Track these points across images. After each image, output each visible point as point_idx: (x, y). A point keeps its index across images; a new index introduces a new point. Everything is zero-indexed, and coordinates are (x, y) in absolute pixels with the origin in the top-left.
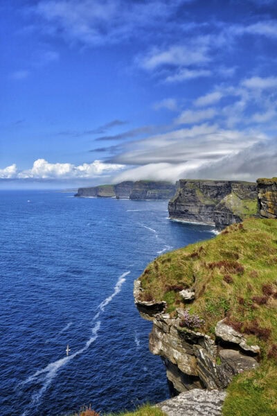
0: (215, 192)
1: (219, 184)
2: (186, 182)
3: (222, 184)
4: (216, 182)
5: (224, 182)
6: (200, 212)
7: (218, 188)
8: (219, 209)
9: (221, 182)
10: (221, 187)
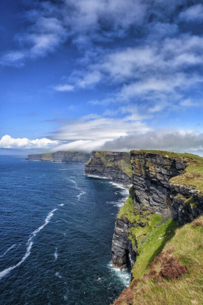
0: (113, 159)
1: (115, 154)
2: (95, 152)
3: (117, 154)
4: (114, 153)
5: (118, 153)
6: (104, 171)
7: (114, 156)
8: (115, 169)
9: (116, 152)
10: (116, 156)
